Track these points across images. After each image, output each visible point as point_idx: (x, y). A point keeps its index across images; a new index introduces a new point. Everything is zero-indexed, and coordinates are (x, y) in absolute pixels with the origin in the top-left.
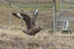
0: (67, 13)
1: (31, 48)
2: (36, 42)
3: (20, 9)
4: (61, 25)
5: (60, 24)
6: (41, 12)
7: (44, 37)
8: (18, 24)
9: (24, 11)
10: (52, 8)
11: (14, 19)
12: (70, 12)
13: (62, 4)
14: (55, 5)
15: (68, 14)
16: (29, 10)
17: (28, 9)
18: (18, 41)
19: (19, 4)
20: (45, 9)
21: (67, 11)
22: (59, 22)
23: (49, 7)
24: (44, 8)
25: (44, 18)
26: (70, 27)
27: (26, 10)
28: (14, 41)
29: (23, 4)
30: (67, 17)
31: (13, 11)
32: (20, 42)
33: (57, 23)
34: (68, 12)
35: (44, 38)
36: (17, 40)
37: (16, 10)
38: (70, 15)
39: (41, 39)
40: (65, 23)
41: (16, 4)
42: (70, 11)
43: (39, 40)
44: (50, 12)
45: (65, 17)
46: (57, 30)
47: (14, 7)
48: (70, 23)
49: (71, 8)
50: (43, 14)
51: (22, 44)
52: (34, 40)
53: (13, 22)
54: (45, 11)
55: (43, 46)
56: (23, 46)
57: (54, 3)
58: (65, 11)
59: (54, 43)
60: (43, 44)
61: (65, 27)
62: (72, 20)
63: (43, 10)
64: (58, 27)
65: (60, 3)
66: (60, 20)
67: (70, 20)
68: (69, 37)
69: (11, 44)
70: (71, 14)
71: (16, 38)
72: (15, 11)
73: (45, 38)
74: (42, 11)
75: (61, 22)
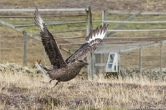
0: (115, 36)
1: (44, 107)
2: (54, 96)
3: (18, 30)
4: (104, 62)
5: (102, 60)
6: (63, 36)
7: (69, 85)
8: (15, 59)
9: (28, 34)
10: (85, 26)
11: (7, 50)
12: (121, 36)
13: (105, 18)
14: (91, 22)
15: (116, 39)
16: (37, 32)
17: (36, 30)
18: (16, 95)
19: (18, 19)
20: (71, 29)
21: (115, 32)
22: (100, 54)
23: (78, 25)
24: (69, 26)
25: (67, 47)
26: (122, 66)
27: (31, 31)
28: (9, 94)
29: (24, 19)
30: (115, 45)
31: (5, 32)
32: (21, 96)
33: (94, 57)
34: (117, 36)
35: (70, 88)
36: (16, 92)
37: (10, 30)
38: (121, 41)
39: (64, 89)
40: (112, 57)
41: (11, 19)
42: (122, 33)
43: (60, 91)
44: (80, 34)
45: (110, 45)
46: (94, 71)
47: (7, 24)
48: (121, 57)
49: (122, 26)
50: (67, 40)
51: (25, 99)
52: (49, 91)
53: (6, 56)
54: (71, 33)
55: (68, 104)
56: (27, 105)
57: (89, 17)
58: (112, 33)
59: (91, 97)
60: (69, 100)
61: (110, 66)
62: (126, 50)
63: (65, 30)
64: (96, 65)
65: (100, 16)
66: (100, 52)
67: (122, 51)
68: (120, 84)
69: (3, 101)
70: (123, 40)
71: (13, 89)
72: (9, 33)
73: (72, 87)
74: (64, 34)
75: (103, 55)
